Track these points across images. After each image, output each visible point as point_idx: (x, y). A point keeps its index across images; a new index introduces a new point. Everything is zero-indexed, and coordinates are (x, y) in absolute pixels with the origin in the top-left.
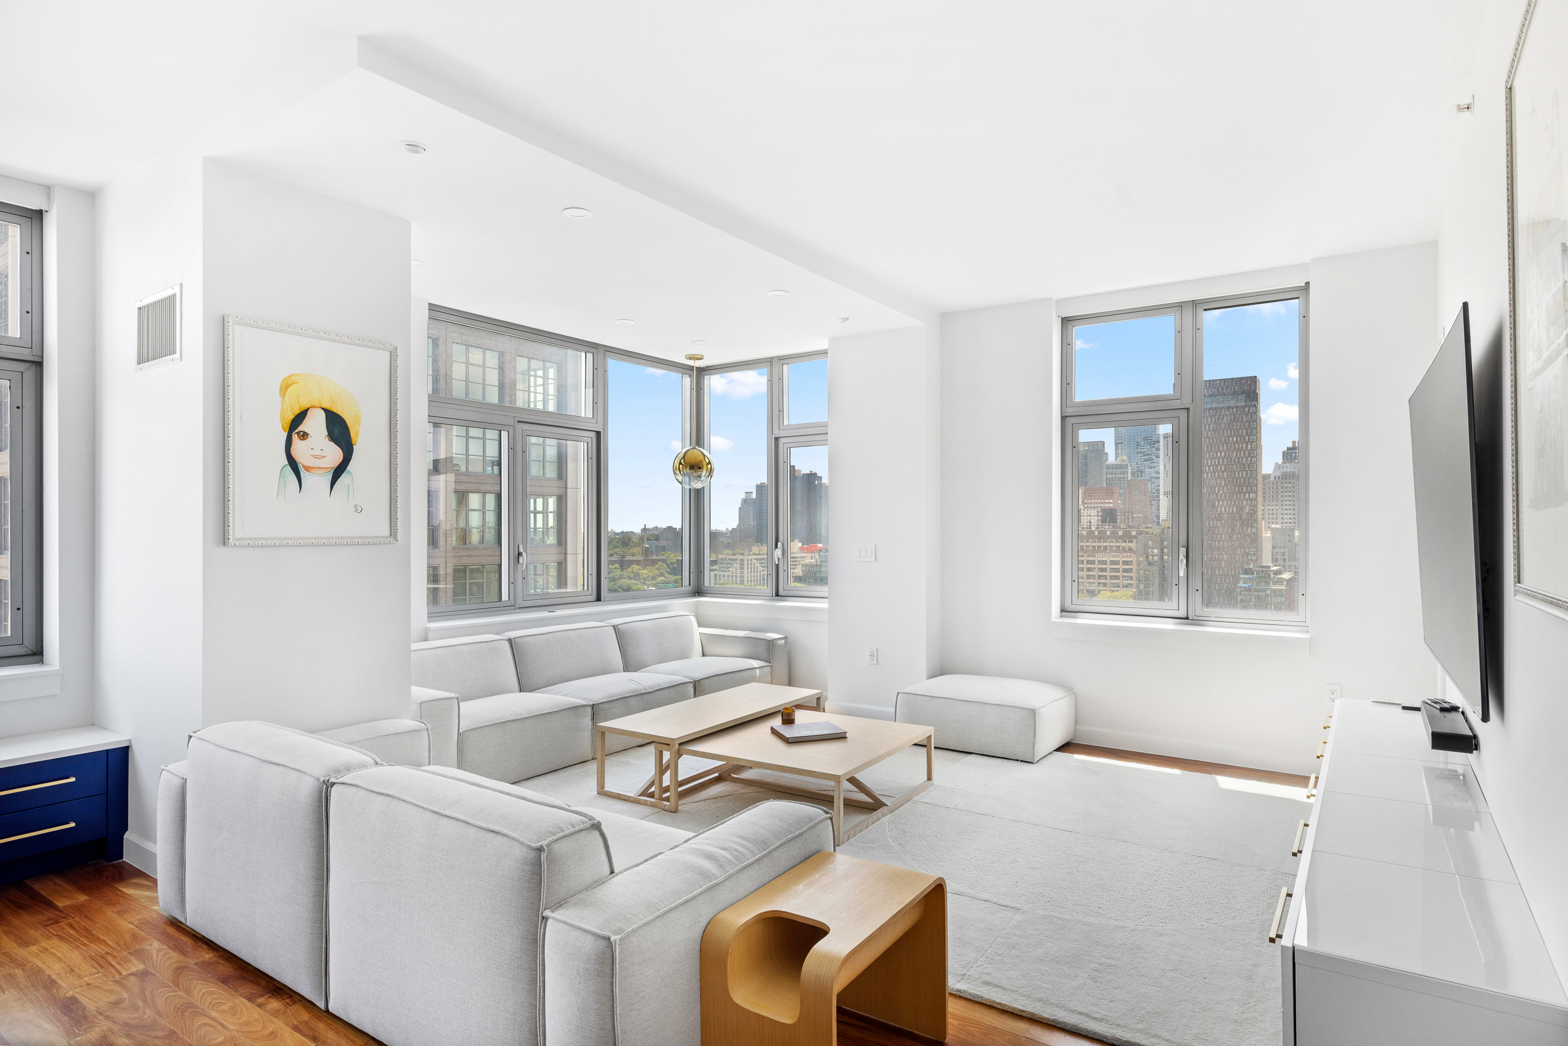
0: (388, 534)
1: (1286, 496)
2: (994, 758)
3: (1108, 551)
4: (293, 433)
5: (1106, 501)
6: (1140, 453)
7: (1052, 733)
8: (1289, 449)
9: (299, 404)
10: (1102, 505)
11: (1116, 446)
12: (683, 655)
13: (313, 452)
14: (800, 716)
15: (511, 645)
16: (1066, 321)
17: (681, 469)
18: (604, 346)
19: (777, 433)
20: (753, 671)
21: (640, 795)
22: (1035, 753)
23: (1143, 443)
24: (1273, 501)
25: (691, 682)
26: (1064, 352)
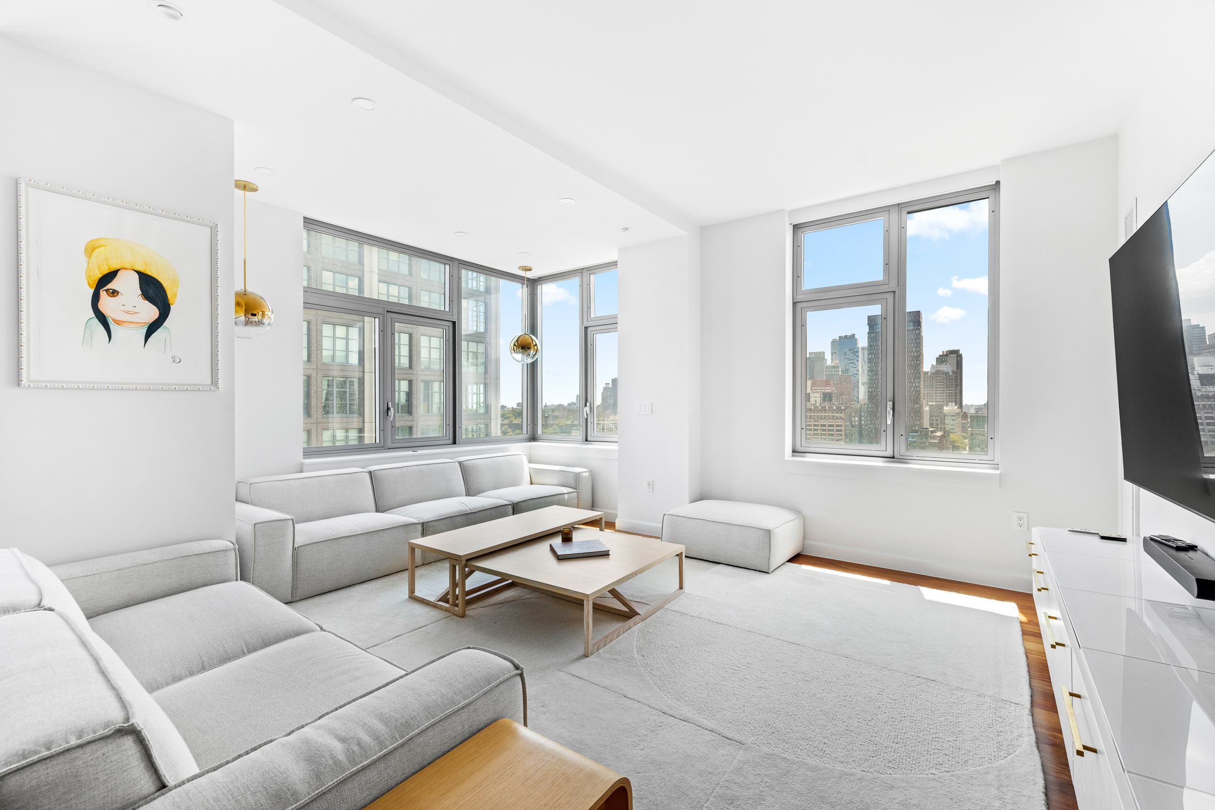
0: (210, 383)
1: (938, 385)
2: (737, 568)
3: (827, 418)
4: (101, 290)
5: (826, 388)
6: (847, 359)
7: (784, 548)
8: (940, 356)
9: (108, 265)
10: (823, 391)
11: (832, 355)
12: (514, 483)
13: (124, 308)
14: (576, 536)
15: (371, 476)
16: (796, 228)
17: (515, 349)
18: (458, 260)
19: (586, 324)
20: (562, 496)
21: (439, 600)
22: (770, 565)
23: (848, 352)
24: (930, 388)
25: (510, 504)
26: (795, 253)
